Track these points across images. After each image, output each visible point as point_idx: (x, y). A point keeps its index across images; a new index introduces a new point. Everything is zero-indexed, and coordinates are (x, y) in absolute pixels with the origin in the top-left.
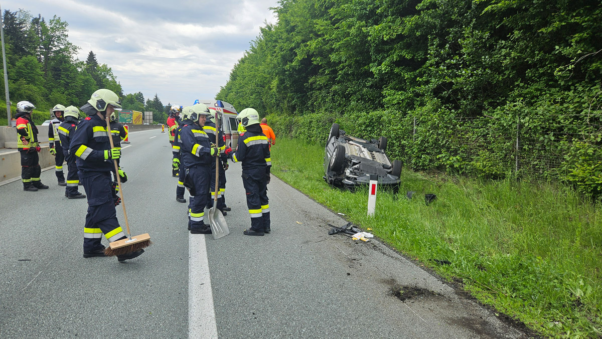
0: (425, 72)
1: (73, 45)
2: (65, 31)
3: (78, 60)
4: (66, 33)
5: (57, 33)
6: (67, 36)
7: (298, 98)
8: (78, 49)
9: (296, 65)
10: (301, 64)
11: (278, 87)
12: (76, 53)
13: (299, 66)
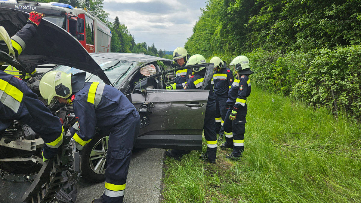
1: (106, 12)
2: (102, 4)
3: (108, 21)
4: (102, 5)
5: (98, 5)
6: (103, 7)
7: (237, 40)
8: (108, 15)
9: (238, 8)
10: (243, 6)
11: (221, 31)
12: (107, 17)
13: (241, 7)
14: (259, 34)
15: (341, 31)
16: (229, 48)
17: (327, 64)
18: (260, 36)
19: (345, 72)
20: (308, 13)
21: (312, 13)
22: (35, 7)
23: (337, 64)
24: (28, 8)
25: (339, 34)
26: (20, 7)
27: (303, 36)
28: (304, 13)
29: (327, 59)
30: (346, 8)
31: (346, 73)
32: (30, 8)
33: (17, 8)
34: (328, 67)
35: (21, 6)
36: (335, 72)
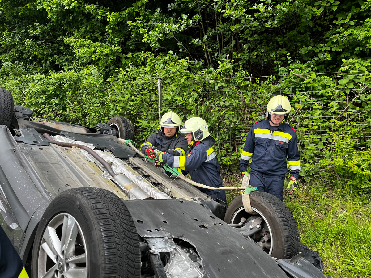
0: (138, 14)
17: (44, 92)
23: (55, 92)
30: (51, 29)
34: (45, 96)
36: (55, 101)
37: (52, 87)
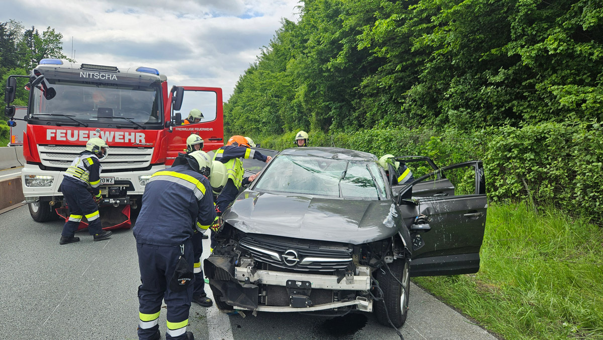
5: (51, 46)
6: (61, 48)
7: (337, 108)
14: (374, 101)
15: (508, 102)
16: (317, 120)
18: (376, 104)
19: (542, 156)
20: (458, 77)
21: (464, 77)
22: (115, 75)
23: (531, 146)
24: (103, 76)
25: (506, 105)
26: (89, 75)
27: (452, 106)
28: (452, 77)
29: (515, 140)
31: (544, 157)
32: (107, 76)
33: (85, 76)
34: (518, 151)
35: (91, 74)
36: (530, 156)
37: (529, 140)
